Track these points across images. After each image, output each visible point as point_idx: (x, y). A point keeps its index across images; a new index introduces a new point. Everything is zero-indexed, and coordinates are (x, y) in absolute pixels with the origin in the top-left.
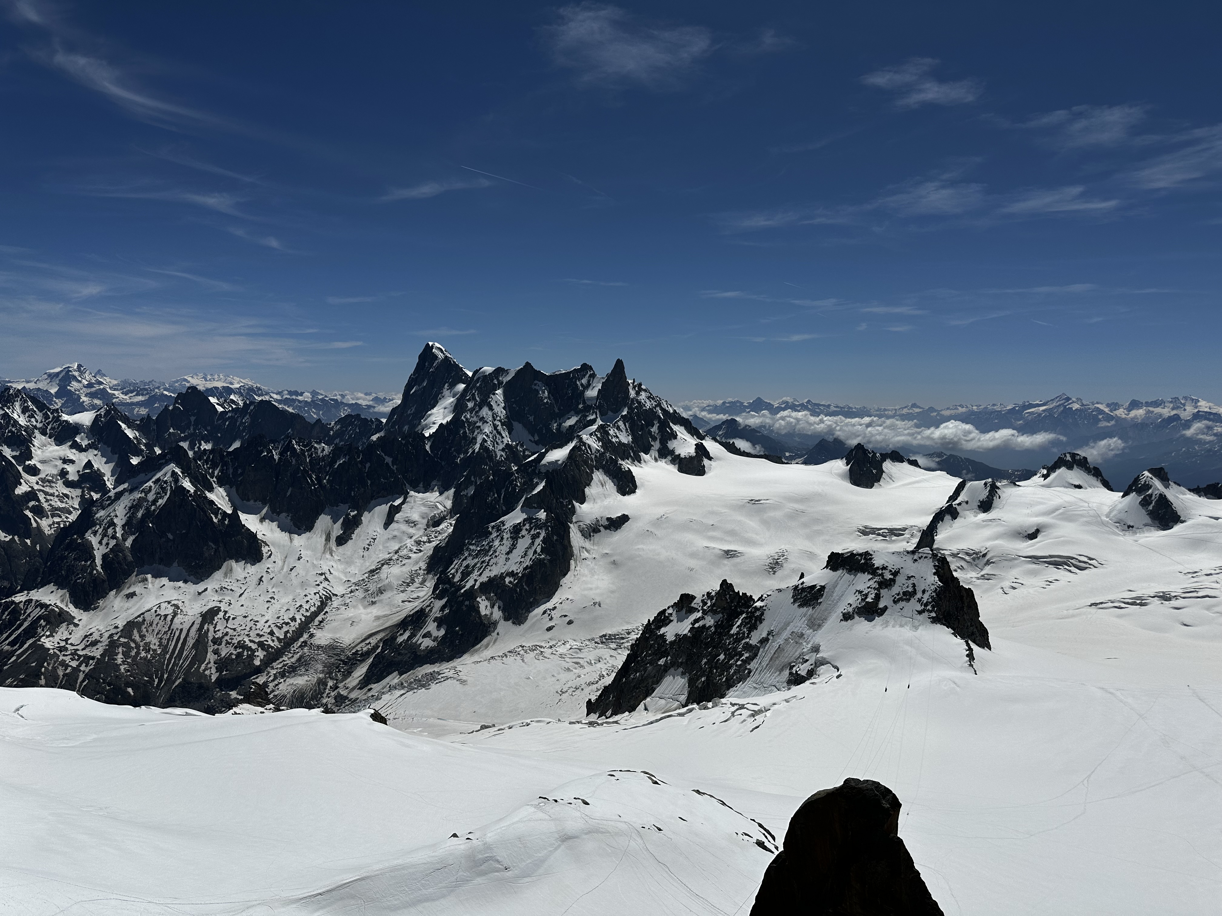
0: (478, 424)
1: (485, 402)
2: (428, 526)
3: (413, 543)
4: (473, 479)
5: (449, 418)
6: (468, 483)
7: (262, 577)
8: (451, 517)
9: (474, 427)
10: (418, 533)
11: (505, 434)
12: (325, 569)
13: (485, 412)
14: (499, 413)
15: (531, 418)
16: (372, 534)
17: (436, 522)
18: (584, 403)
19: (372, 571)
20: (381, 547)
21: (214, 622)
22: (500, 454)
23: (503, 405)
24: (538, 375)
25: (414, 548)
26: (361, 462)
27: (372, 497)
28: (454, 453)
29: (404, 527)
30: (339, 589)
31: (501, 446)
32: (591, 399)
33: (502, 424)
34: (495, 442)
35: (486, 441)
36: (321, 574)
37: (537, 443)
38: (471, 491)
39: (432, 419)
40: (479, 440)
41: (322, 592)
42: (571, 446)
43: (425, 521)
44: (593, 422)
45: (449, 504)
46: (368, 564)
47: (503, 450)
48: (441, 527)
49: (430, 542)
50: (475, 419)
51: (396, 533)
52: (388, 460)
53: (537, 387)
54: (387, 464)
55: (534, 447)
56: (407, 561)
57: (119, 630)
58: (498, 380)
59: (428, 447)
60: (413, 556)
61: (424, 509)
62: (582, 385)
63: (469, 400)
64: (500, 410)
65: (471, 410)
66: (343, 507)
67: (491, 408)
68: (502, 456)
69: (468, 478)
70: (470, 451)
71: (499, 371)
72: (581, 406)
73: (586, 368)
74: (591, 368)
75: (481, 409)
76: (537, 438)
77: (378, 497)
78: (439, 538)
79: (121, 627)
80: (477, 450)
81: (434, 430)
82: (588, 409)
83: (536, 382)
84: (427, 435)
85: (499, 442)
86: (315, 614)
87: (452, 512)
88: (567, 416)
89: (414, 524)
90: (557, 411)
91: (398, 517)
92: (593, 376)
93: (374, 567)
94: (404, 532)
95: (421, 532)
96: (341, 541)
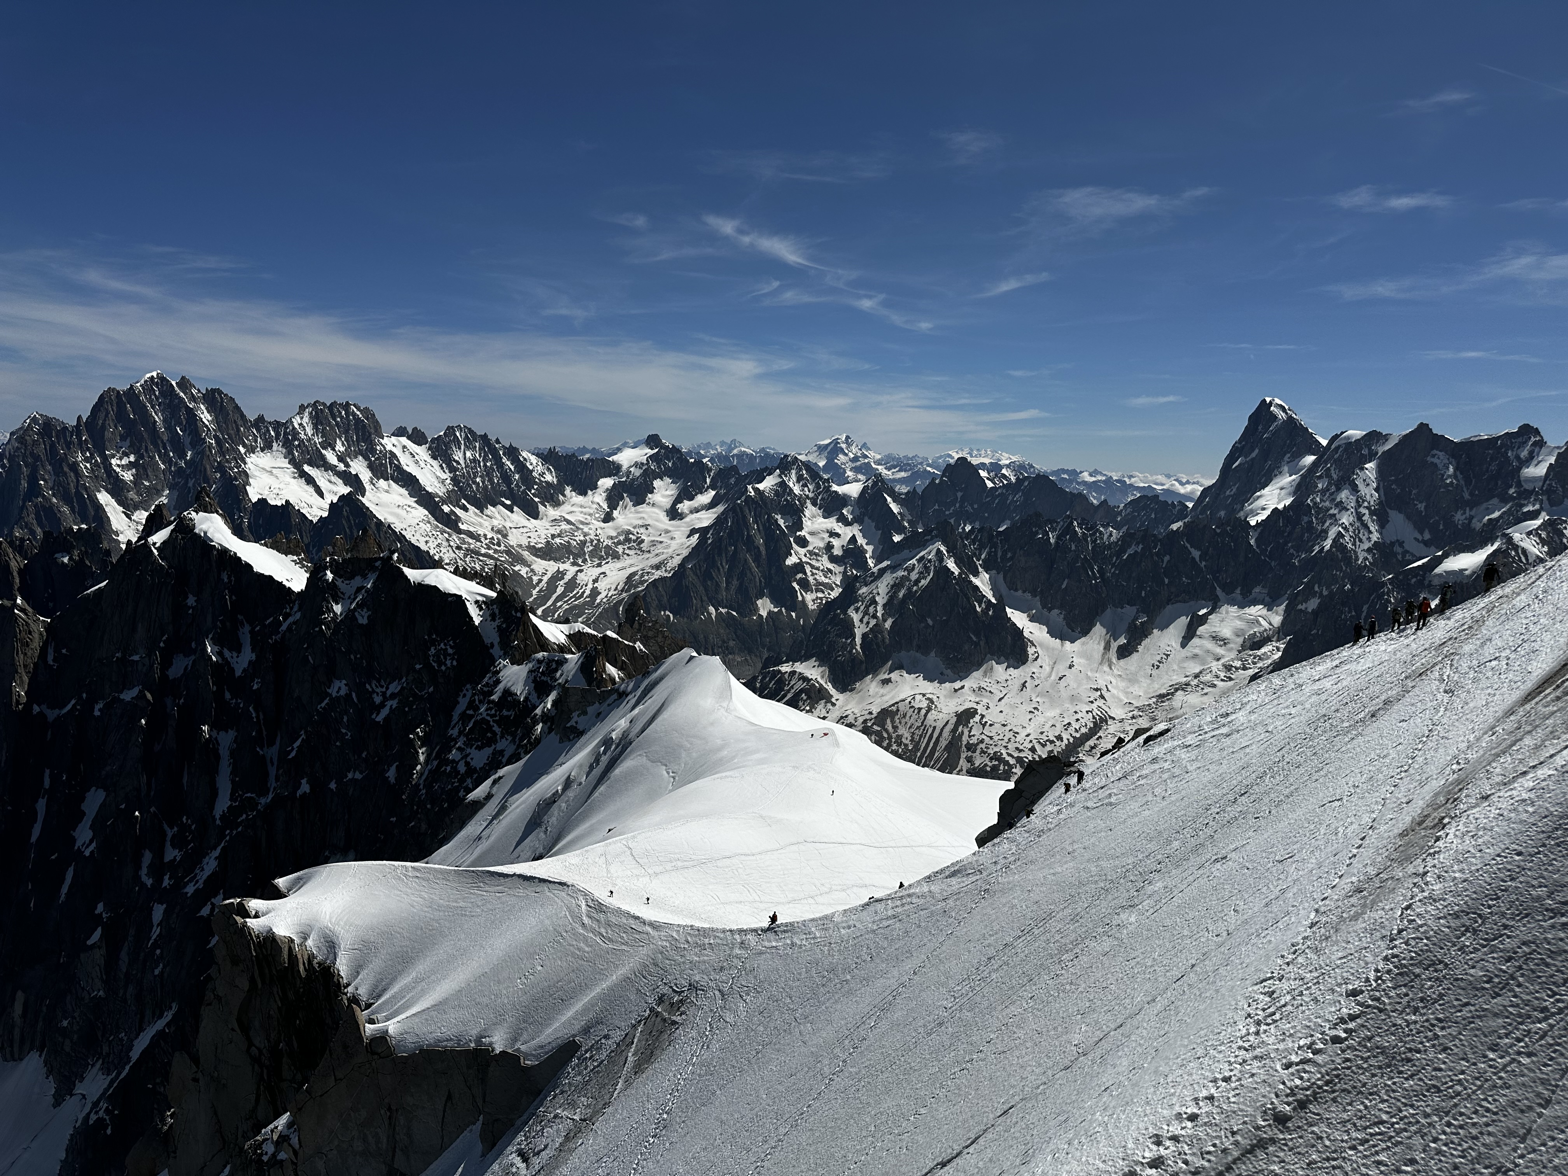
0: (1332, 512)
1: (1347, 481)
2: (1243, 648)
3: (1221, 667)
4: (1316, 589)
5: (1288, 502)
6: (1309, 593)
7: (1026, 682)
8: (1278, 640)
9: (1324, 515)
10: (1229, 656)
11: (1373, 527)
12: (1101, 684)
13: (1344, 495)
14: (1368, 497)
15: (1421, 506)
16: (1164, 648)
17: (1255, 643)
18: (1519, 484)
19: (1161, 696)
20: (1175, 667)
21: (970, 726)
22: (1362, 556)
23: (1375, 485)
24: (1440, 442)
25: (1222, 675)
26: (1157, 554)
27: (1169, 602)
28: (1292, 551)
29: (1209, 645)
30: (1117, 712)
31: (1367, 545)
32: (1534, 479)
33: (1372, 513)
34: (1356, 538)
35: (1343, 536)
36: (1097, 690)
37: (1426, 543)
38: (1313, 604)
39: (1261, 502)
40: (1332, 534)
41: (1096, 711)
42: (1490, 549)
43: (1240, 640)
44: (1534, 515)
45: (1277, 619)
46: (1156, 686)
47: (1369, 550)
48: (1263, 650)
49: (1245, 668)
50: (1327, 504)
51: (1197, 651)
52: (1196, 554)
53: (1435, 460)
54: (1193, 559)
55: (1420, 548)
56: (1210, 689)
57: (873, 716)
58: (1370, 449)
59: (1252, 542)
60: (1220, 684)
61: (1239, 624)
62: (1518, 457)
63: (1320, 477)
64: (1370, 493)
65: (1323, 492)
66: (1130, 611)
67: (1355, 489)
68: (1366, 559)
69: (1309, 587)
70: (1317, 549)
71: (1374, 437)
72: (1511, 491)
73: (1527, 430)
74: (1537, 432)
75: (1339, 489)
76: (1427, 536)
77: (1177, 602)
78: (1259, 665)
79: (875, 714)
80: (1327, 548)
81: (1264, 518)
82: (1525, 495)
83: (1435, 452)
84: (1253, 523)
85: (1364, 538)
86: (1086, 737)
87: (1281, 632)
88: (1484, 505)
89: (1224, 642)
90: (1467, 496)
91: (1201, 630)
92: (1541, 444)
93: (1165, 691)
94: (1208, 651)
95: (1233, 654)
96: (1124, 652)
